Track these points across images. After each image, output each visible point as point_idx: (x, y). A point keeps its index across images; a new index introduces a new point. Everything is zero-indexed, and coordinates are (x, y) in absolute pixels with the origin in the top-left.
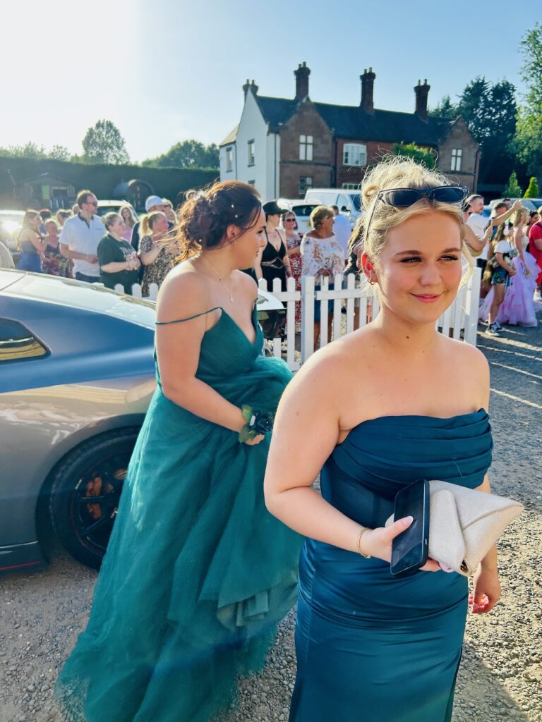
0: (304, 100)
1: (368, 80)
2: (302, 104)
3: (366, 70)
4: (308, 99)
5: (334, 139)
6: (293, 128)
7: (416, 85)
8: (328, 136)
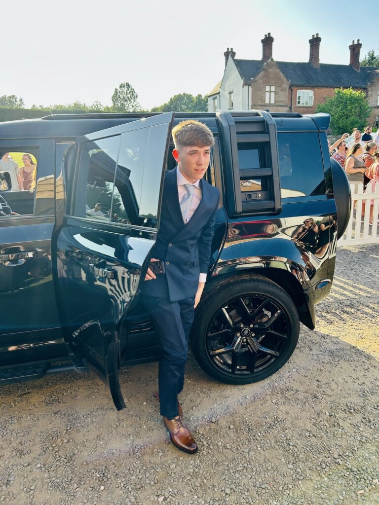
0: (269, 61)
1: (315, 42)
2: (268, 63)
3: (313, 36)
4: (272, 60)
5: (290, 87)
6: (261, 81)
7: (351, 44)
8: (286, 85)
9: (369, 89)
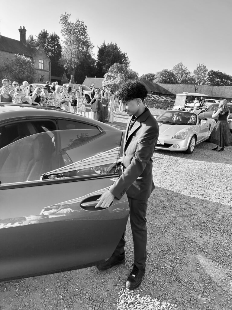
9: (34, 58)
